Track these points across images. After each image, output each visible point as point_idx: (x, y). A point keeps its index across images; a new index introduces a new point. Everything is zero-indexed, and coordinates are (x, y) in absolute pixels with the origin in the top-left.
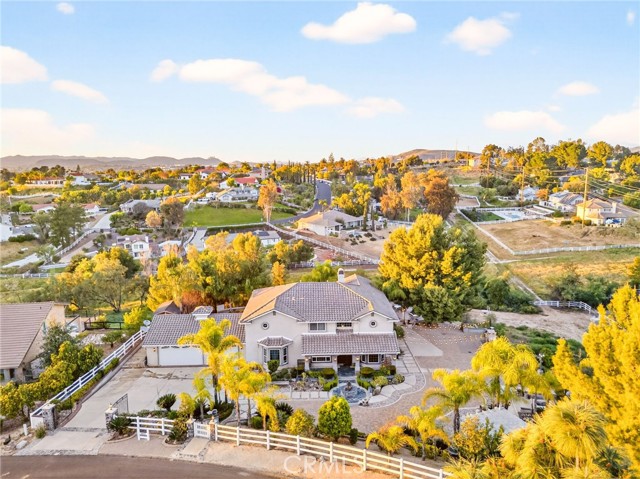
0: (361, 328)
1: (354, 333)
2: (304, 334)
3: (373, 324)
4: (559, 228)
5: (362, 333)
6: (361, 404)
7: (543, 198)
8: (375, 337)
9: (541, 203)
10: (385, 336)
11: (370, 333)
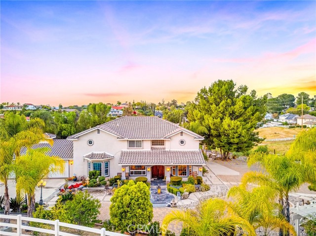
0: (172, 146)
1: (166, 150)
2: (124, 150)
3: (182, 142)
4: (289, 130)
5: (172, 150)
6: (169, 206)
7: (275, 118)
8: (184, 153)
9: (275, 120)
10: (193, 153)
11: (180, 150)
